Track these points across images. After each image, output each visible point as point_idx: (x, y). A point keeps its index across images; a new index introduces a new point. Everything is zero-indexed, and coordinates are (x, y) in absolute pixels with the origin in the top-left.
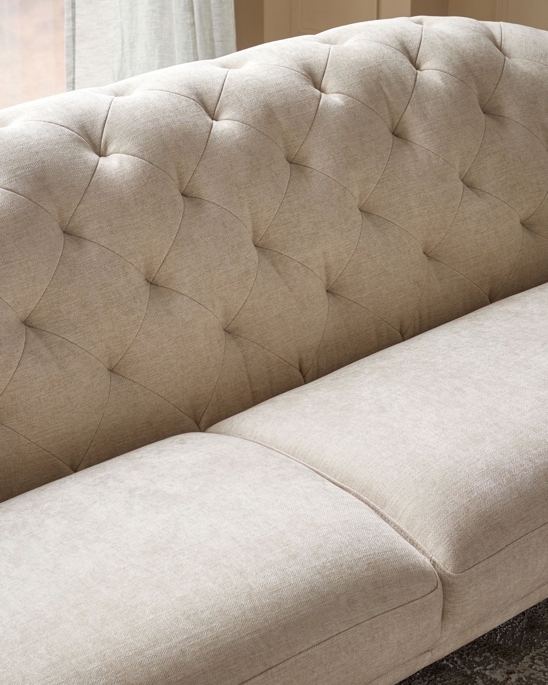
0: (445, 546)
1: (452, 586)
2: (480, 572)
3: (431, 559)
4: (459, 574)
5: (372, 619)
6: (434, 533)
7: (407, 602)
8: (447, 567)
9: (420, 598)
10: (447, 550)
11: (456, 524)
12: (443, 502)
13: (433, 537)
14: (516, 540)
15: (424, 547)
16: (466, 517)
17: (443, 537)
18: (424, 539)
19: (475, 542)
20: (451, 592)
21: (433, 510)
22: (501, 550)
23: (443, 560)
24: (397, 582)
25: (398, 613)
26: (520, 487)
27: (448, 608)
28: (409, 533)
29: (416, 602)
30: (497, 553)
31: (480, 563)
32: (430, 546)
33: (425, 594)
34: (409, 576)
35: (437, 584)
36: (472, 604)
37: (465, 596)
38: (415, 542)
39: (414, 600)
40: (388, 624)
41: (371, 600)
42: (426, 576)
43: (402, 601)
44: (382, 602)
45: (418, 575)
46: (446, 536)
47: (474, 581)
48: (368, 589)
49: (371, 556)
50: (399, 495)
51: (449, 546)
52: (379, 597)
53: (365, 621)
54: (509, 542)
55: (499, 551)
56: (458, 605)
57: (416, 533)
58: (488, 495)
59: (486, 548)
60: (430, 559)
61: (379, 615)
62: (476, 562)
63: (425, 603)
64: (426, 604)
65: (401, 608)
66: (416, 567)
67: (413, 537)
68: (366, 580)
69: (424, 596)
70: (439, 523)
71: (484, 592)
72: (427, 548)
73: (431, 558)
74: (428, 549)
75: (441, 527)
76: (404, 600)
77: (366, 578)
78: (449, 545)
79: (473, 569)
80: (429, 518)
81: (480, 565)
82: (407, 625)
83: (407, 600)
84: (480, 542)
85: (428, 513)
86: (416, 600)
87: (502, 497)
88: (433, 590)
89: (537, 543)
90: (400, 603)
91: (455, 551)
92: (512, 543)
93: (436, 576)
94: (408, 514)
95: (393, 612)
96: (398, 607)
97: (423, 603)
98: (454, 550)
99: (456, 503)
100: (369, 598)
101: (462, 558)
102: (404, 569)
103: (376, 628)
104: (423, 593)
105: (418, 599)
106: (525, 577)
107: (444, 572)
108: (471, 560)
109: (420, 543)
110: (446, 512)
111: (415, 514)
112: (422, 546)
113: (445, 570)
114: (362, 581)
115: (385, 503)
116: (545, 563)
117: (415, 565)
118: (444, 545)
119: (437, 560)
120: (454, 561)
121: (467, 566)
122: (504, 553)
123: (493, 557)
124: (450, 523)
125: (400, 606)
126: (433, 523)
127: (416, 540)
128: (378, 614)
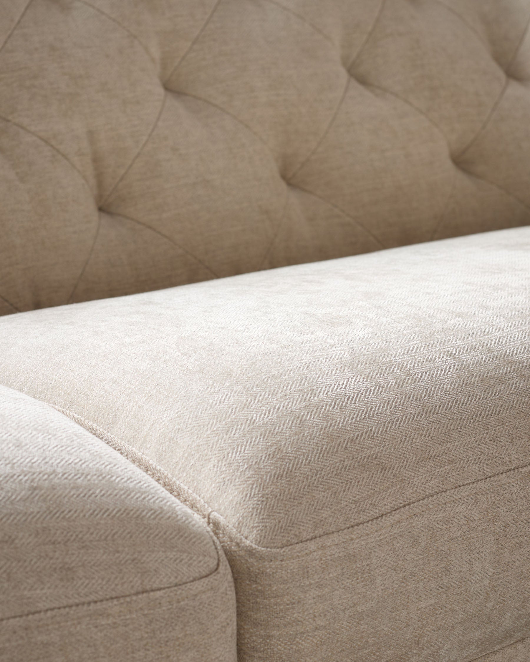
0: (242, 486)
1: (258, 581)
2: (329, 557)
3: (209, 518)
4: (274, 550)
5: (31, 617)
6: (218, 461)
7: (132, 592)
8: (246, 534)
9: (168, 588)
10: (247, 495)
11: (271, 446)
12: (245, 405)
13: (215, 469)
14: (419, 501)
15: (194, 495)
16: (296, 434)
17: (238, 470)
18: (193, 477)
19: (317, 487)
20: (257, 597)
21: (219, 419)
22: (382, 515)
23: (235, 517)
24: (105, 539)
25: (108, 615)
26: (425, 396)
27: (254, 641)
28: (162, 469)
29: (158, 594)
30: (372, 520)
31: (330, 536)
32: (208, 490)
33: (184, 581)
34: (141, 532)
35: (218, 565)
36: (314, 637)
37: (293, 608)
38: (175, 488)
39: (152, 590)
40: (79, 640)
41: (28, 569)
42: (187, 540)
43: (119, 587)
44: (62, 580)
45: (165, 533)
46: (246, 466)
47: (316, 577)
48: (24, 540)
49: (44, 475)
50: (145, 397)
51: (252, 488)
52: (53, 564)
53: (8, 619)
54: (400, 501)
55: (377, 518)
56: (275, 633)
57: (178, 468)
58: (351, 401)
59: (345, 503)
60: (206, 519)
61: (52, 609)
62: (320, 531)
63: (182, 603)
64: (187, 604)
65: (115, 602)
66: (161, 516)
67: (170, 476)
68: (19, 520)
69: (180, 585)
70: (230, 441)
71: (343, 611)
72: (200, 496)
73: (209, 515)
74: (203, 498)
75: (234, 449)
76: (123, 584)
77: (21, 516)
78: (253, 484)
79: (312, 546)
80: (209, 432)
81: (330, 540)
82: (133, 653)
83: (133, 587)
84: (329, 489)
85: (207, 423)
86: (159, 589)
87: (383, 407)
88: (204, 574)
89: (468, 519)
90: (113, 590)
91: (267, 498)
92: (409, 504)
93: (216, 548)
94: (162, 430)
95: (91, 607)
96: (107, 600)
97: (178, 602)
98: (263, 497)
99: (274, 408)
100: (25, 561)
101: (282, 515)
102: (128, 514)
103: (42, 643)
104: (176, 578)
105: (164, 589)
106: (444, 596)
107: (238, 544)
108: (307, 523)
109: (186, 488)
110: (248, 422)
111: (177, 427)
112: (190, 491)
113: (241, 539)
114: (9, 521)
115: (115, 416)
116: (490, 574)
117: (160, 513)
118: (240, 485)
119: (222, 520)
120: (263, 519)
121: (296, 535)
122: (389, 524)
123: (361, 526)
124: (256, 443)
125: (112, 598)
126: (218, 441)
127: (178, 482)
128: (48, 606)
